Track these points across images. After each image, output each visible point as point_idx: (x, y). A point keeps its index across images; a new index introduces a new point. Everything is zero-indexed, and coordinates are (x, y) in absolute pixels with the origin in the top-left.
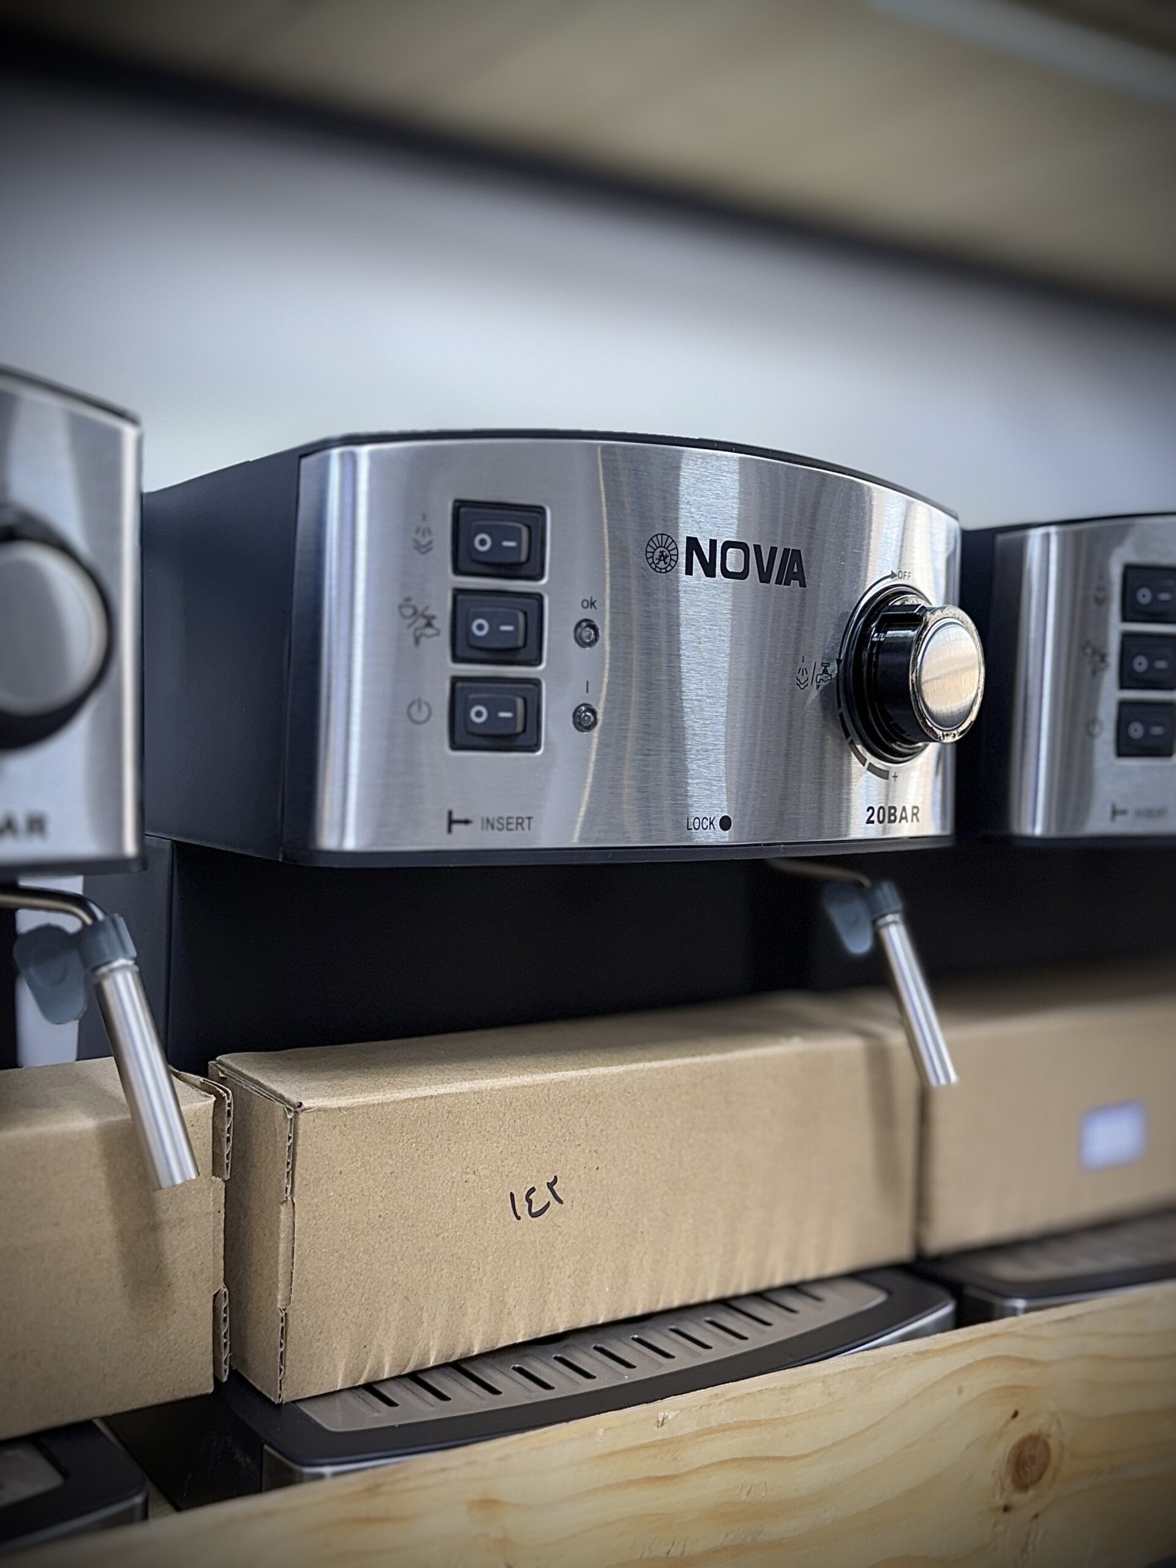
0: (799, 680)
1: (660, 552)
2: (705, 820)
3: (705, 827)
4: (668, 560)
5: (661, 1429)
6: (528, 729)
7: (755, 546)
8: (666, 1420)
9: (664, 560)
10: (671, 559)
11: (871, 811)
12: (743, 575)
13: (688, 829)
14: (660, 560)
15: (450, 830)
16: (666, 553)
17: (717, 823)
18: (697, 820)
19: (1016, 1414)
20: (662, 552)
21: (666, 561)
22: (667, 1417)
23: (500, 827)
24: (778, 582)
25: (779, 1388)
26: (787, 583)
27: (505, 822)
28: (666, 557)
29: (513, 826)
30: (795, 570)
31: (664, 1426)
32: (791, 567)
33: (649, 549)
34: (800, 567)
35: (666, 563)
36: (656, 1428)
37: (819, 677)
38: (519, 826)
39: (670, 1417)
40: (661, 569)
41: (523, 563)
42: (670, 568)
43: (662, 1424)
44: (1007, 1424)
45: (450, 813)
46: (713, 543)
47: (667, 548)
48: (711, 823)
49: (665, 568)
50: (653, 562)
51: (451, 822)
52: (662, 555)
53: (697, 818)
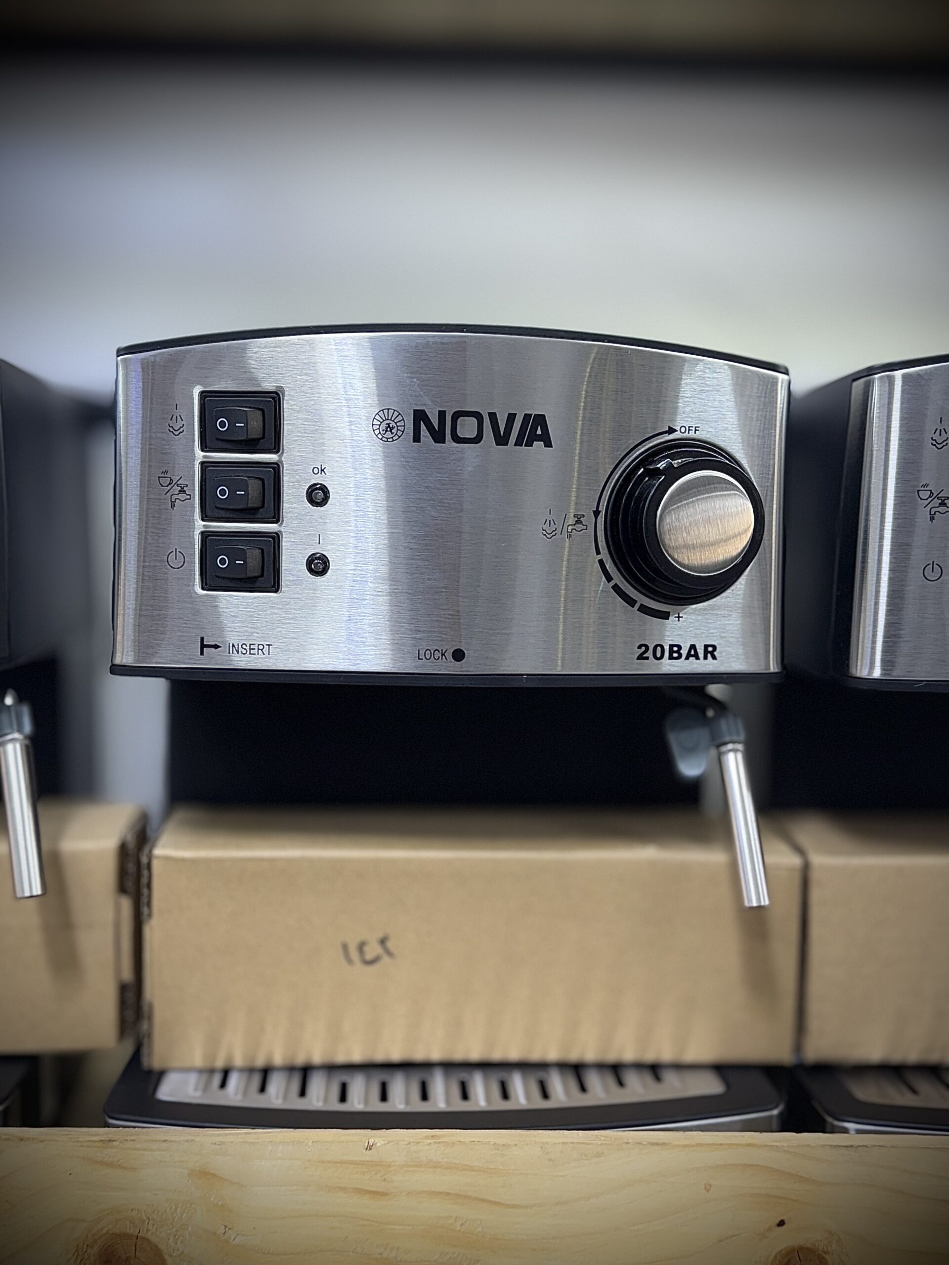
0: (545, 530)
1: (387, 424)
2: (437, 651)
3: (436, 658)
4: (394, 431)
5: (368, 1152)
6: (265, 573)
7: (490, 414)
8: (374, 1146)
9: (391, 431)
10: (398, 430)
11: (643, 649)
12: (477, 439)
13: (419, 659)
14: (386, 431)
15: (202, 653)
16: (392, 424)
17: (449, 655)
18: (428, 651)
19: (781, 1223)
21: (393, 431)
22: (376, 1143)
23: (244, 652)
24: (518, 444)
25: (492, 1143)
26: (529, 444)
27: (248, 648)
28: (393, 428)
29: (256, 651)
30: (539, 432)
31: (370, 1151)
32: (534, 429)
33: (376, 422)
34: (544, 429)
35: (392, 433)
36: (364, 1150)
37: (570, 528)
38: (260, 651)
39: (378, 1145)
40: (387, 439)
41: (258, 440)
42: (396, 437)
43: (370, 1149)
44: (770, 1229)
45: (202, 639)
46: (442, 414)
47: (393, 421)
48: (443, 655)
49: (392, 438)
50: (380, 433)
51: (203, 646)
52: (389, 426)
53: (428, 650)
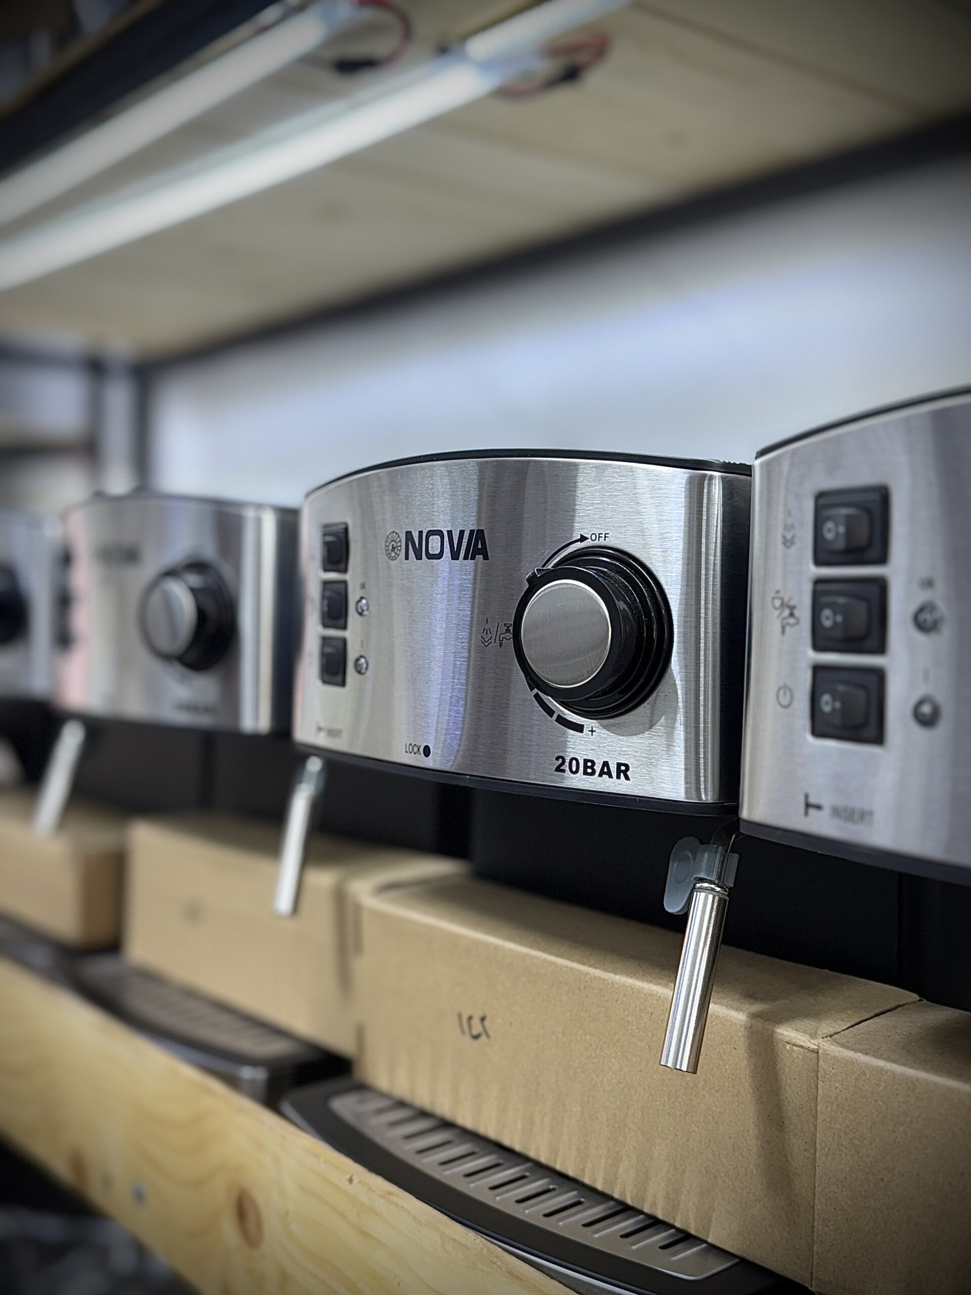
0: (484, 639)
2: (415, 746)
7: (448, 531)
9: (393, 551)
10: (397, 550)
11: (561, 761)
13: (406, 752)
16: (395, 545)
17: (422, 750)
18: (411, 746)
20: (393, 545)
21: (395, 551)
23: (332, 735)
24: (466, 558)
26: (473, 558)
27: (334, 732)
28: (395, 548)
29: (336, 735)
30: (480, 546)
32: (476, 544)
33: (387, 543)
34: (484, 544)
35: (395, 553)
37: (501, 636)
38: (339, 736)
40: (393, 557)
41: (340, 562)
42: (396, 557)
46: (421, 533)
47: (395, 542)
48: (418, 750)
50: (388, 553)
52: (392, 547)
